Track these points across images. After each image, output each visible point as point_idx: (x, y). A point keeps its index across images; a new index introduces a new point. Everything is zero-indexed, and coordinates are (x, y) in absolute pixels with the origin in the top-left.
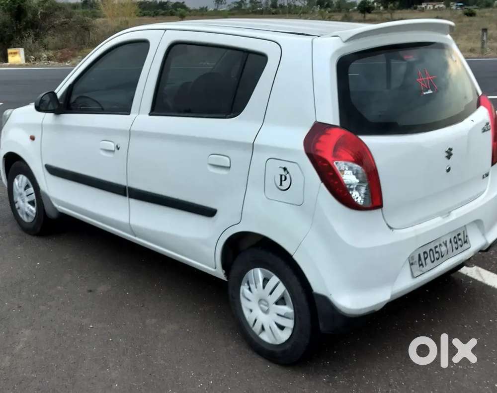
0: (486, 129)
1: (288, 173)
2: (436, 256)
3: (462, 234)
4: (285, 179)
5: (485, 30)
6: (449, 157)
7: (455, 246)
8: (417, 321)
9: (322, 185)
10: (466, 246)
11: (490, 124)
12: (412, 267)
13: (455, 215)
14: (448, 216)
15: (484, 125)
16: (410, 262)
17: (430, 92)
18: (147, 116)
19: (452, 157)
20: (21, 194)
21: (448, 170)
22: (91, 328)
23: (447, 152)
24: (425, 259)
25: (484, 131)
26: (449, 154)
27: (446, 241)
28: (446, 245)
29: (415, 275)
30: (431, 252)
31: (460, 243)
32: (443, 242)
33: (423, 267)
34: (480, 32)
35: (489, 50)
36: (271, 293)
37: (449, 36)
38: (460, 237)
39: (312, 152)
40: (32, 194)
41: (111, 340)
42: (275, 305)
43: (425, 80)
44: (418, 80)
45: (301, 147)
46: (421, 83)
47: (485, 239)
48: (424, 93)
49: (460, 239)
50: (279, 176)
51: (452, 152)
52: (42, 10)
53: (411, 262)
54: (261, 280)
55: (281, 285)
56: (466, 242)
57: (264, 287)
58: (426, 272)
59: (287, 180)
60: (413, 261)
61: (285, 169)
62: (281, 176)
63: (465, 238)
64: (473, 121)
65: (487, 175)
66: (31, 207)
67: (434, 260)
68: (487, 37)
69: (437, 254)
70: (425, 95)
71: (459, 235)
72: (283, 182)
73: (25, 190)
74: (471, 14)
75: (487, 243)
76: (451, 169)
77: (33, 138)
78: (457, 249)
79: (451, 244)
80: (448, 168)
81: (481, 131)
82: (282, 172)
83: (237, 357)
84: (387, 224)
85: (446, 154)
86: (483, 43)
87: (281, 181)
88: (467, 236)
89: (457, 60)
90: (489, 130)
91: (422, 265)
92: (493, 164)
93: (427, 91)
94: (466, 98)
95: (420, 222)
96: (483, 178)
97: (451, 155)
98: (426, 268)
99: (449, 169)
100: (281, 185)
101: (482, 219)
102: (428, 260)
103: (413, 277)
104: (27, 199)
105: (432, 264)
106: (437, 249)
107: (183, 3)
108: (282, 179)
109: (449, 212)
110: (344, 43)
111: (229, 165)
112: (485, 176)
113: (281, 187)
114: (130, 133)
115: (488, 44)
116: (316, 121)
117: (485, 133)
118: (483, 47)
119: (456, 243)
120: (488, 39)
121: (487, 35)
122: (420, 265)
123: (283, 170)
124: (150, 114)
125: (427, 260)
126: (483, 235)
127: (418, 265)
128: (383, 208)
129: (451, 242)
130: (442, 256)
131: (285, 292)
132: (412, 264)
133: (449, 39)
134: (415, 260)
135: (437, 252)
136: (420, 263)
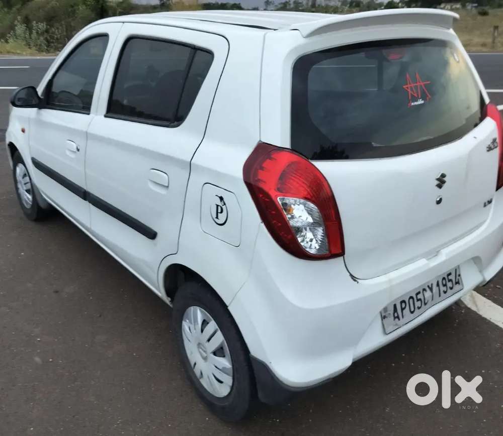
0: (492, 147)
1: (225, 204)
2: (418, 304)
3: (453, 274)
4: (222, 212)
5: (496, 28)
6: (440, 186)
7: (443, 289)
8: (393, 365)
9: (263, 225)
10: (457, 287)
11: (498, 141)
12: (385, 321)
13: (445, 255)
14: (436, 255)
15: (489, 142)
16: (381, 316)
17: (421, 102)
18: (103, 117)
19: (445, 186)
20: (21, 182)
21: (439, 202)
22: (39, 341)
23: (438, 179)
24: (402, 309)
25: (490, 149)
26: (441, 182)
27: (432, 285)
28: (431, 289)
29: (388, 331)
30: (411, 300)
31: (449, 284)
32: (428, 286)
33: (399, 319)
34: (492, 29)
35: (499, 45)
36: (209, 340)
37: (451, 31)
38: (450, 277)
39: (252, 183)
40: (27, 183)
41: (51, 360)
42: (212, 355)
43: (415, 86)
44: (404, 87)
45: (240, 174)
46: (409, 90)
47: (483, 275)
48: (413, 104)
49: (450, 280)
50: (216, 206)
51: (445, 179)
52: (120, 10)
53: (383, 315)
54: (200, 321)
55: (219, 333)
56: (457, 283)
57: (202, 331)
58: (403, 325)
59: (223, 213)
60: (386, 314)
61: (221, 199)
62: (218, 206)
63: (457, 277)
64: (475, 137)
65: (490, 202)
66: (28, 195)
67: (414, 311)
68: (498, 33)
69: (419, 302)
70: (413, 106)
71: (450, 274)
72: (219, 214)
73: (23, 178)
74: (484, 14)
75: (484, 280)
76: (443, 200)
77: (23, 131)
78: (445, 292)
79: (438, 288)
80: (438, 199)
81: (485, 149)
82: (219, 202)
83: (176, 400)
84: (351, 275)
85: (437, 182)
86: (494, 39)
87: (217, 213)
88: (459, 275)
89: (461, 61)
90: (496, 147)
91: (398, 317)
92: (498, 188)
93: (417, 101)
94: (468, 108)
95: (396, 267)
96: (485, 206)
97: (444, 182)
98: (402, 321)
99: (441, 199)
100: (217, 218)
101: (481, 256)
102: (407, 311)
103: (385, 333)
104: (25, 188)
105: (412, 315)
106: (420, 296)
107: (239, 4)
108: (219, 210)
109: (438, 252)
110: (304, 39)
111: (167, 185)
112: (487, 204)
113: (216, 220)
114: (87, 135)
115: (499, 39)
116: (260, 141)
117: (491, 151)
118: (493, 42)
119: (445, 285)
120: (500, 34)
121: (498, 31)
122: (395, 318)
123: (219, 200)
124: (106, 116)
125: (404, 311)
126: (481, 271)
127: (393, 318)
128: (345, 256)
129: (438, 285)
130: (425, 304)
131: (223, 341)
132: (383, 318)
133: (451, 34)
134: (389, 312)
135: (418, 300)
136: (396, 315)
